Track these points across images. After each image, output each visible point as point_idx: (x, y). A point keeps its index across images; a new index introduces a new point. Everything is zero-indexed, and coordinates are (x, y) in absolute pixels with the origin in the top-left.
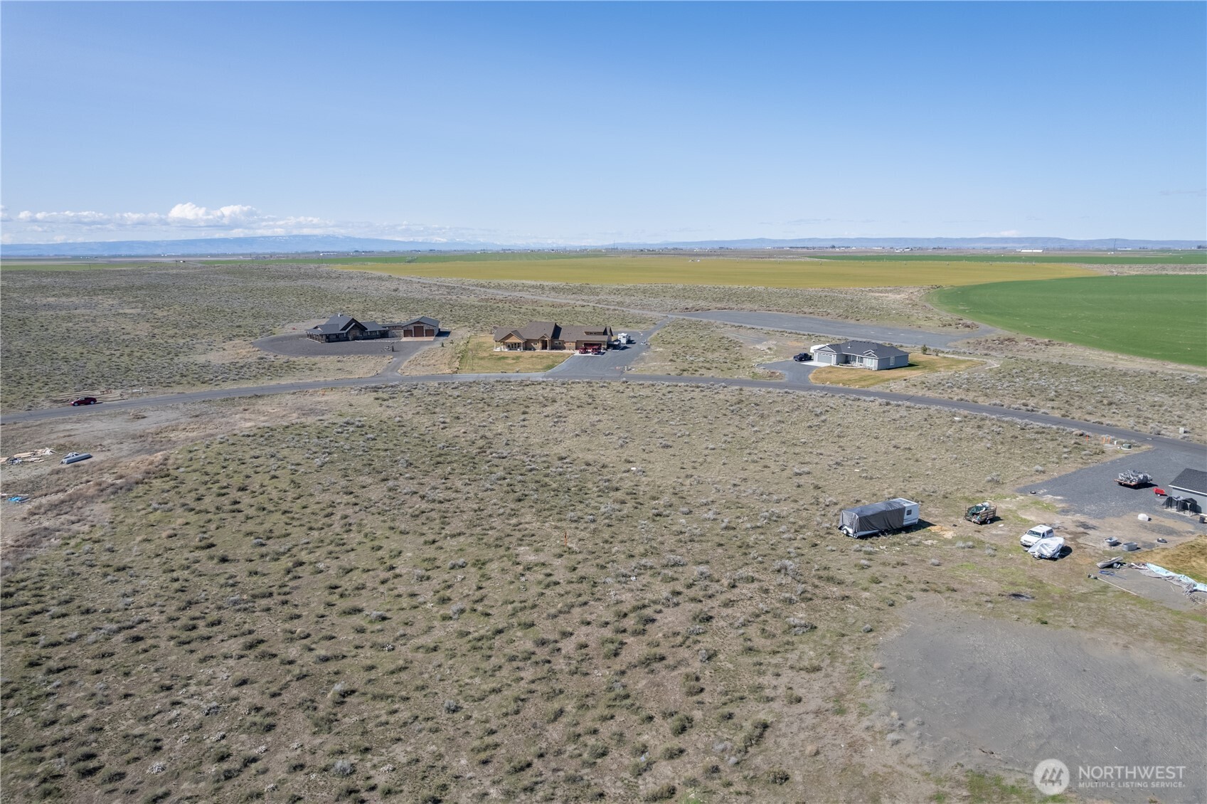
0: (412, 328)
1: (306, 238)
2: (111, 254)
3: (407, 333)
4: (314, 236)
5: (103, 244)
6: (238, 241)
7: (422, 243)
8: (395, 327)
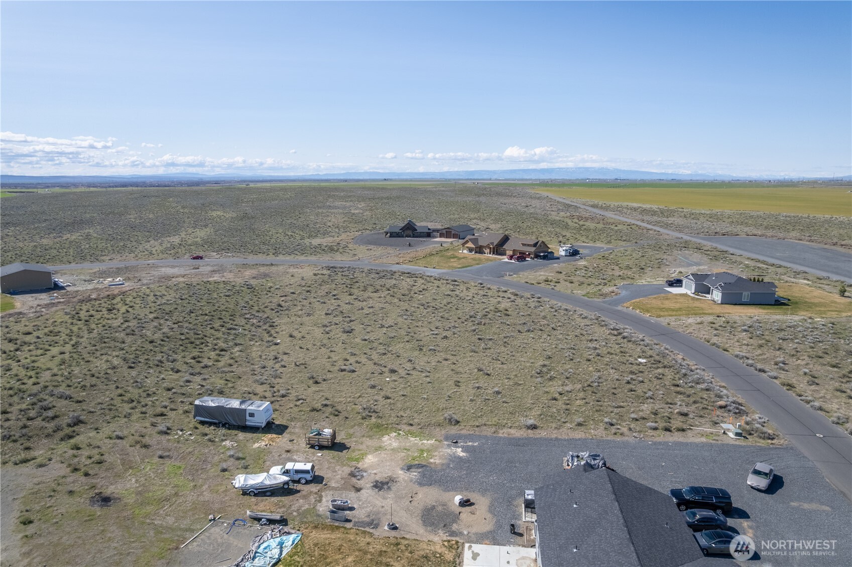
0: (444, 231)
1: (587, 169)
2: (470, 178)
3: (441, 236)
4: (593, 168)
5: (466, 172)
6: (543, 171)
7: (671, 174)
8: (434, 231)
